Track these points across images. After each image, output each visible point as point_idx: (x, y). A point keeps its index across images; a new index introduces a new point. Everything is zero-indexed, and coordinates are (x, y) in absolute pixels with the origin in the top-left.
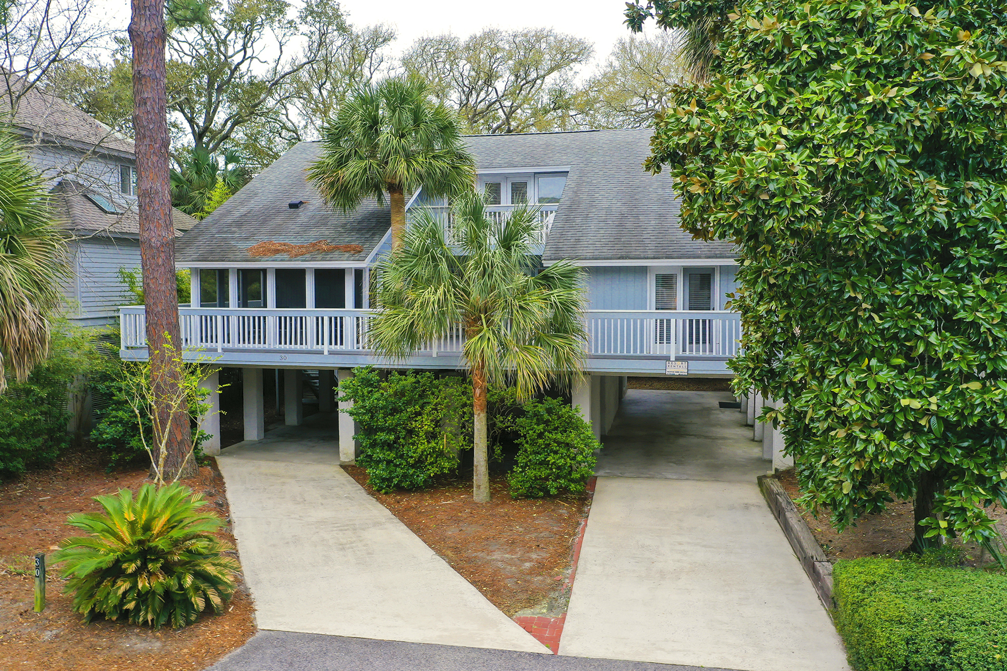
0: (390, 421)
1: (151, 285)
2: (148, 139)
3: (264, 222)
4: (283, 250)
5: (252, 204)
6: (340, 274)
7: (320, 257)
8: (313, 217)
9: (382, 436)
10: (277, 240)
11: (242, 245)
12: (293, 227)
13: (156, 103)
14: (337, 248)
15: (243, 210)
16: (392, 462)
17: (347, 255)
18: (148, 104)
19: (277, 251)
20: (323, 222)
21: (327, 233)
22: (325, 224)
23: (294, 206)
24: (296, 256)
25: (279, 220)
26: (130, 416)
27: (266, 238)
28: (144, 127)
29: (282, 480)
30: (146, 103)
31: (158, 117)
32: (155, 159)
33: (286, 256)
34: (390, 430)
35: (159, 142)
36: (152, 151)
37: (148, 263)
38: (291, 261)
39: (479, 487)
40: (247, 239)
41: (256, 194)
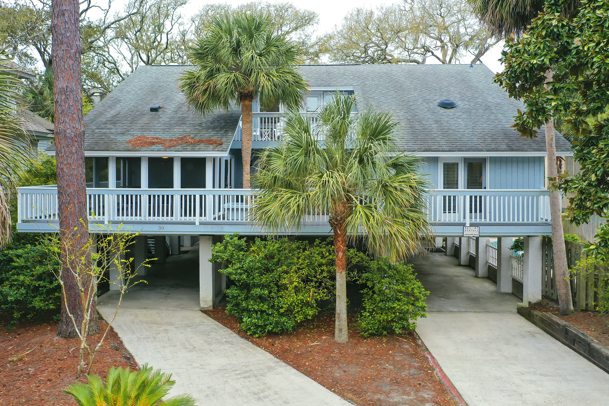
0: (264, 279)
1: (65, 170)
2: (65, 45)
3: (132, 122)
4: (157, 143)
5: (118, 108)
6: (202, 161)
7: (189, 148)
8: (172, 118)
9: (257, 291)
10: (150, 135)
11: (120, 138)
12: (159, 125)
13: (72, 15)
14: (200, 141)
15: (113, 112)
16: (265, 311)
17: (211, 147)
18: (66, 15)
19: (153, 144)
20: (182, 121)
21: (188, 130)
22: (184, 124)
23: (154, 110)
24: (170, 147)
25: (145, 119)
26: (31, 280)
27: (139, 134)
28: (62, 34)
29: (163, 327)
30: (64, 15)
31: (74, 27)
32: (71, 62)
33: (160, 147)
34: (263, 286)
35: (74, 48)
36: (69, 55)
37: (63, 151)
38: (166, 151)
39: (341, 330)
40: (123, 134)
41: (119, 101)
